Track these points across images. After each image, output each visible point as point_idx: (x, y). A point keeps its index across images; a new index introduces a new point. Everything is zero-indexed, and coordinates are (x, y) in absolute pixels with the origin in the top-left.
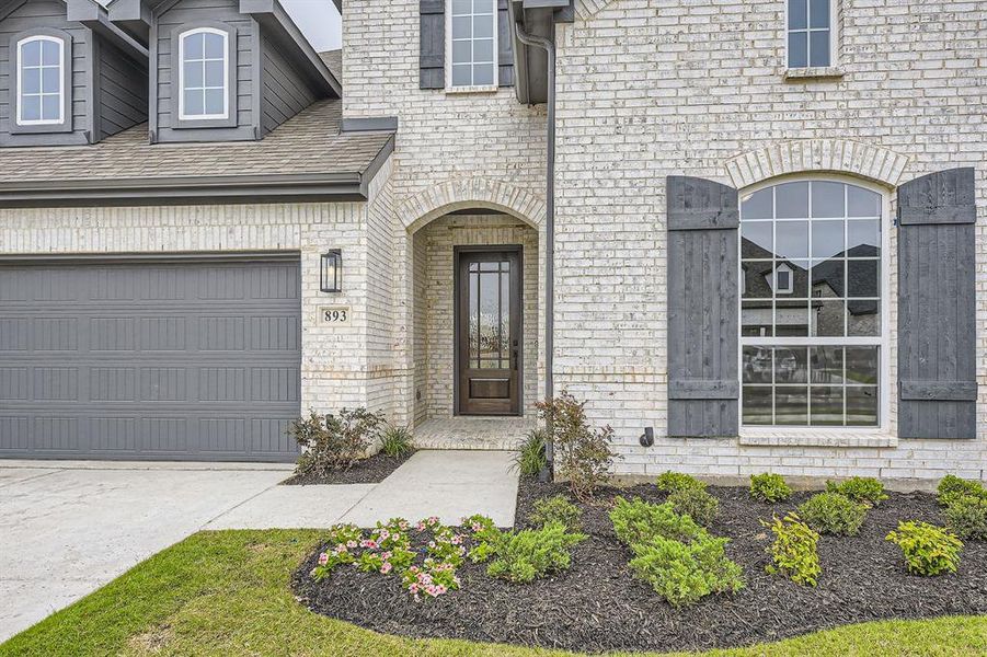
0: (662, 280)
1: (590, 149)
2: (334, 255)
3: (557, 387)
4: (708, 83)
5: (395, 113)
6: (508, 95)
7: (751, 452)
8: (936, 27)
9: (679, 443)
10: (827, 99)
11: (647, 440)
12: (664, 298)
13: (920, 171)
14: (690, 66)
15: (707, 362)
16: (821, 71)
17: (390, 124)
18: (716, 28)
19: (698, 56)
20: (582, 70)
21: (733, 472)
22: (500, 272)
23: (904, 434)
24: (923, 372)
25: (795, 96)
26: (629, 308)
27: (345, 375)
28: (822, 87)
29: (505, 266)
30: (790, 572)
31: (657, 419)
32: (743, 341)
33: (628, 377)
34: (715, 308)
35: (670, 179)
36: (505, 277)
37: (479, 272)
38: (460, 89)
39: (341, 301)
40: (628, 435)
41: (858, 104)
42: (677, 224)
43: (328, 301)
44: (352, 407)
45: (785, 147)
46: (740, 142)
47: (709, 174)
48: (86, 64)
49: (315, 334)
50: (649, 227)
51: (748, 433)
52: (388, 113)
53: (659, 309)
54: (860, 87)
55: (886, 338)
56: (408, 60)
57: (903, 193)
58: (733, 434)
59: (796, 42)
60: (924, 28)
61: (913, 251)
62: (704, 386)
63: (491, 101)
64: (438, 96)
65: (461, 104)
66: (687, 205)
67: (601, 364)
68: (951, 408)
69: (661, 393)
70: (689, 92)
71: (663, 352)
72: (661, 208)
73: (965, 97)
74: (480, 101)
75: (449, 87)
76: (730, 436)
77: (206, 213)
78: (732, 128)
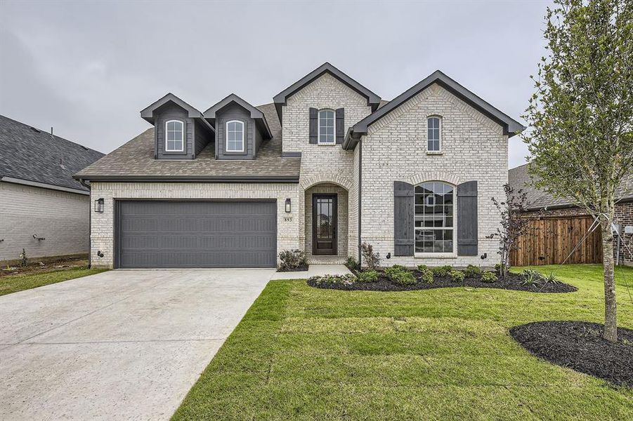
0: (393, 210)
1: (372, 172)
2: (288, 201)
3: (362, 242)
4: (405, 154)
5: (300, 151)
6: (339, 146)
7: (418, 260)
8: (467, 141)
9: (398, 257)
10: (438, 160)
11: (388, 257)
12: (393, 216)
13: (463, 181)
14: (401, 150)
15: (405, 234)
16: (437, 152)
17: (299, 154)
18: (408, 139)
19: (403, 147)
20: (370, 149)
21: (413, 266)
22: (329, 203)
23: (459, 254)
24: (464, 237)
25: (429, 159)
26: (383, 219)
27: (292, 239)
28: (437, 157)
29: (331, 200)
30: (427, 281)
31: (392, 251)
32: (415, 228)
33: (383, 239)
34: (408, 219)
35: (395, 182)
36: (331, 205)
37: (321, 203)
38: (323, 143)
39: (290, 215)
40: (383, 256)
41: (447, 162)
42: (397, 195)
43: (286, 215)
44: (295, 249)
45: (427, 174)
46: (415, 172)
47: (406, 181)
48: (192, 131)
49: (281, 225)
50: (389, 195)
51: (417, 254)
52: (298, 151)
53: (392, 219)
54: (447, 157)
55: (455, 228)
56: (305, 134)
57: (459, 187)
58: (413, 255)
59: (430, 143)
60: (464, 142)
61: (461, 203)
62: (405, 241)
63: (333, 148)
64: (315, 146)
65: (323, 149)
66: (400, 189)
67: (375, 235)
68: (472, 247)
69: (392, 243)
70: (401, 157)
71: (393, 231)
72: (392, 190)
73: (475, 161)
74: (330, 148)
75: (319, 143)
76: (412, 255)
77: (245, 187)
78: (412, 167)
